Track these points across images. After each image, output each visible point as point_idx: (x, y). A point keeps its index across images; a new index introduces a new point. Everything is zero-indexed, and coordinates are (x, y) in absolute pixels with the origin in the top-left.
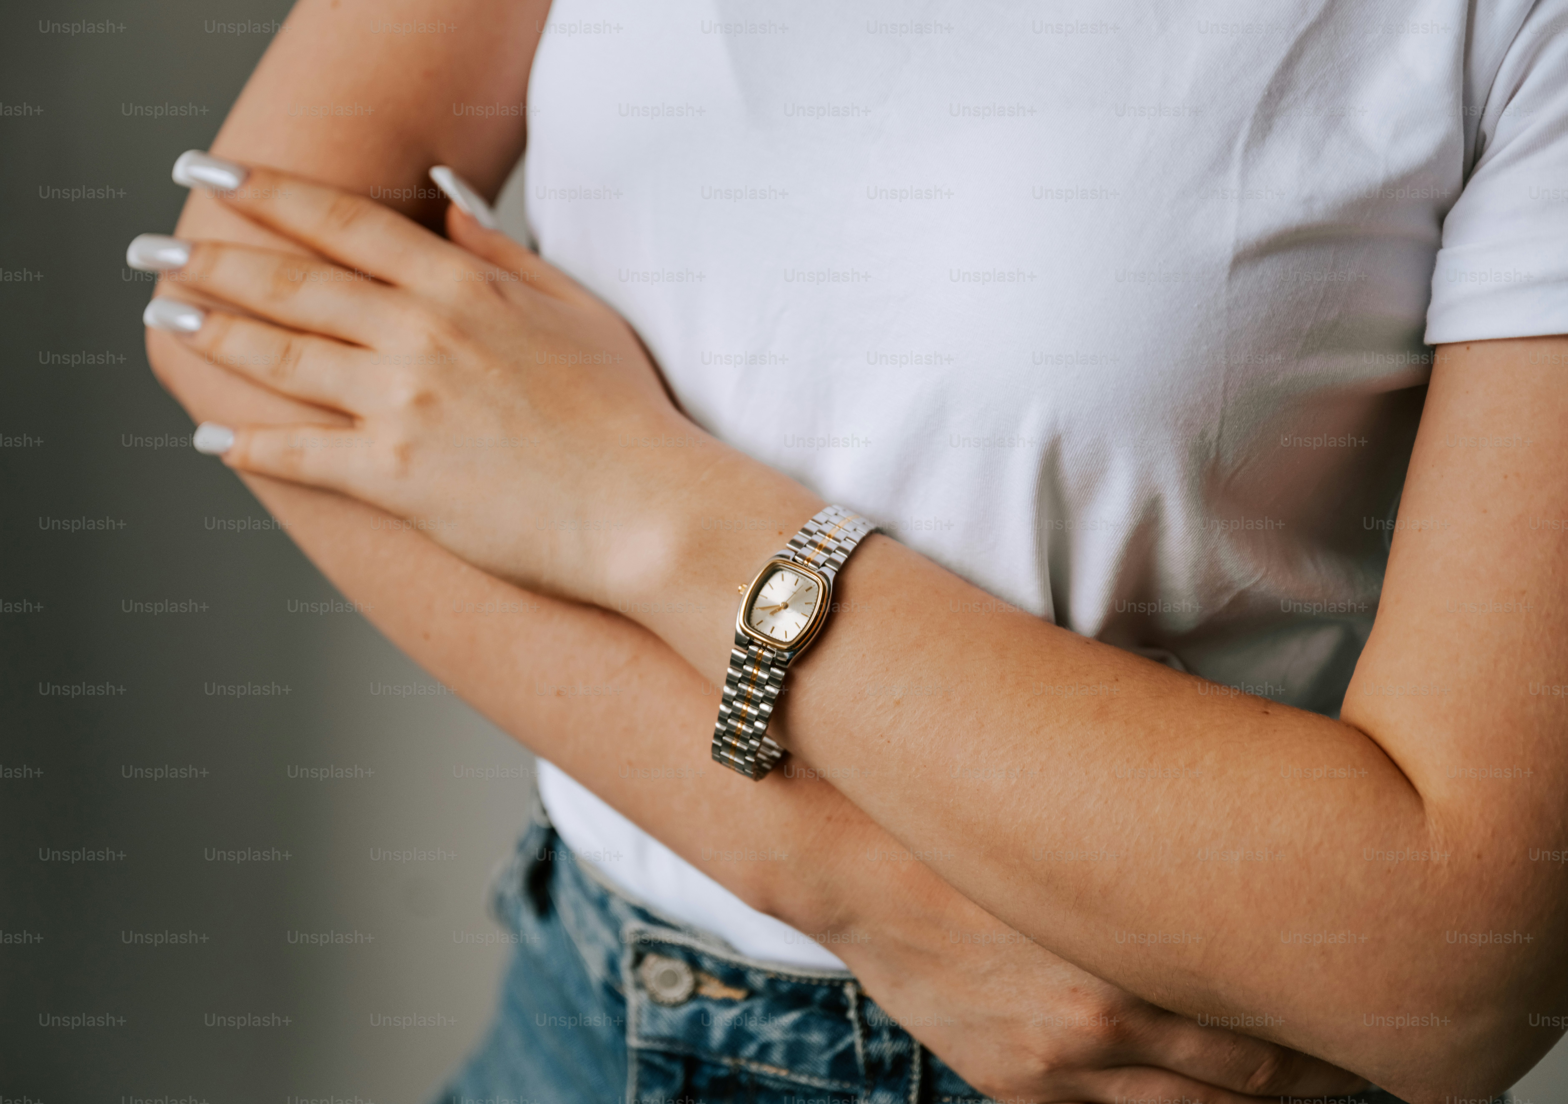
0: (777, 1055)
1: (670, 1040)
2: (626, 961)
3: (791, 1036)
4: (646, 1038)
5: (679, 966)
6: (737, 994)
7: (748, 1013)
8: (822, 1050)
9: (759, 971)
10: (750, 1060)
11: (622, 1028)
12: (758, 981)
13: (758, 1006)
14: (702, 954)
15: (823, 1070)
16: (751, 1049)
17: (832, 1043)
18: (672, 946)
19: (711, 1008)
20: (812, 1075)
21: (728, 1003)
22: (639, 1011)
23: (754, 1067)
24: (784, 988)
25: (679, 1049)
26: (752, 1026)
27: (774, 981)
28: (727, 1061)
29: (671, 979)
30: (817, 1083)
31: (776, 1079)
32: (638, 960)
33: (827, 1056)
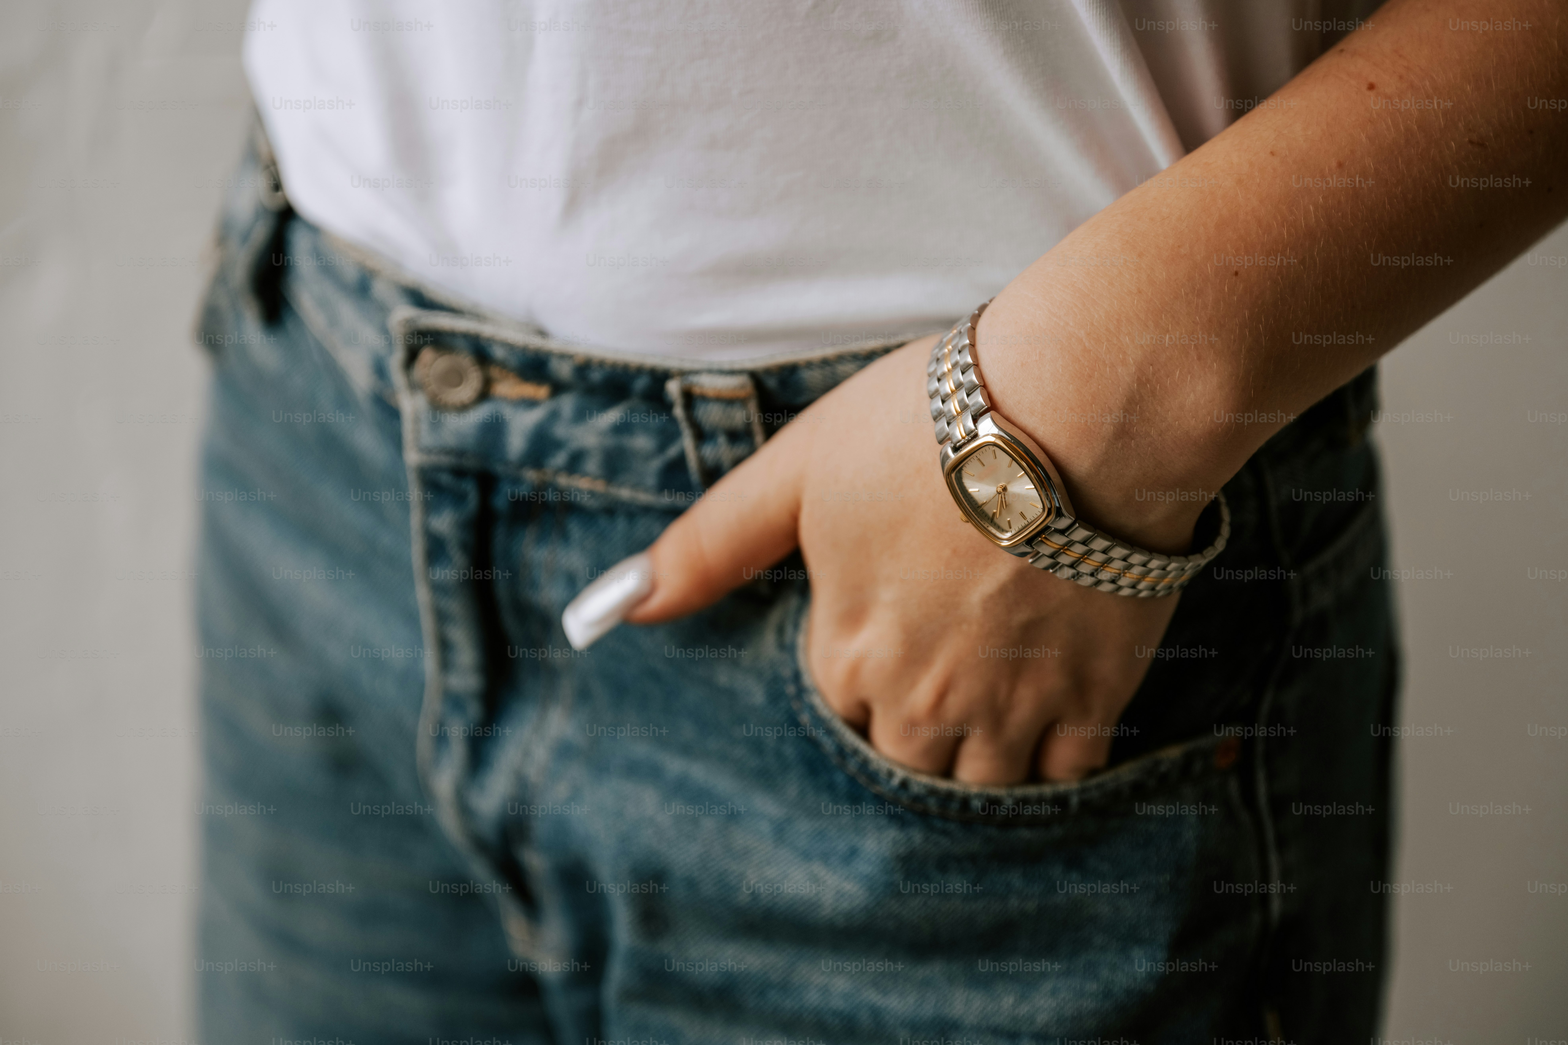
0: (592, 465)
1: (459, 453)
2: (396, 360)
3: (610, 442)
4: (428, 451)
5: (465, 360)
6: (541, 392)
7: (554, 416)
8: (649, 457)
9: (563, 356)
10: (558, 471)
11: (396, 441)
12: (563, 370)
13: (567, 403)
14: (491, 341)
15: (651, 480)
16: (560, 459)
17: (662, 447)
18: (452, 334)
19: (508, 412)
20: (636, 486)
21: (531, 403)
22: (417, 420)
23: (563, 481)
24: (596, 376)
25: (470, 463)
26: (560, 431)
27: (584, 368)
28: (531, 475)
29: (455, 378)
30: (645, 498)
31: (592, 494)
32: (412, 357)
33: (656, 464)
